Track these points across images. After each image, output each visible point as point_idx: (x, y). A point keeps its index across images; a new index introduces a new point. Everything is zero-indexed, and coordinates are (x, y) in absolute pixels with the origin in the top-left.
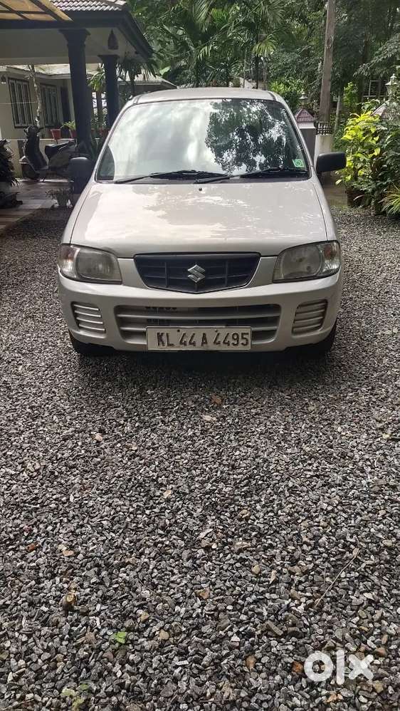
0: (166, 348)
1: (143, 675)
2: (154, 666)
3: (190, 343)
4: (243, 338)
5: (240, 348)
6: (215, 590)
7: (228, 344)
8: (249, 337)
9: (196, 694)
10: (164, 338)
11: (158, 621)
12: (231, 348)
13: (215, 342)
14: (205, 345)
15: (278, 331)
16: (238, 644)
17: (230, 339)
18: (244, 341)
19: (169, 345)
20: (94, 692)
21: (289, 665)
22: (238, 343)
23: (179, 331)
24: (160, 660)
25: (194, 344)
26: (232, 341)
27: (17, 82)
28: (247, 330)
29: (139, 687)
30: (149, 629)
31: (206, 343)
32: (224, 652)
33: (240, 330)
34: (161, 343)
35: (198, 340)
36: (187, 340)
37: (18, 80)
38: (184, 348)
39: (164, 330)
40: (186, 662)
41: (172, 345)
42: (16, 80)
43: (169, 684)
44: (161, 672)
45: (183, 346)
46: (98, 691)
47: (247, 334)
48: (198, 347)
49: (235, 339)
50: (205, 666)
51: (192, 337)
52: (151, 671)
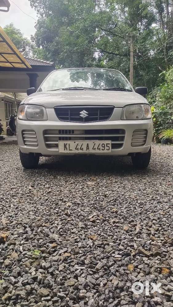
0: (68, 152)
1: (52, 274)
2: (60, 269)
3: (80, 149)
4: (107, 146)
5: (105, 151)
6: (100, 237)
7: (100, 149)
8: (110, 146)
9: (93, 284)
10: (67, 146)
11: (63, 248)
12: (101, 151)
13: (93, 149)
14: (88, 150)
15: (124, 144)
16: (120, 259)
17: (101, 147)
18: (108, 148)
19: (70, 150)
20: (13, 283)
21: (159, 269)
22: (104, 149)
23: (75, 143)
24: (65, 266)
25: (82, 149)
26: (101, 148)
27: (8, 103)
28: (109, 142)
29: (48, 280)
30: (57, 252)
31: (88, 149)
32: (111, 264)
33: (106, 142)
34: (66, 149)
35: (84, 147)
36: (79, 147)
37: (9, 102)
38: (77, 152)
39: (68, 142)
40: (83, 268)
41: (71, 150)
42: (8, 102)
43: (71, 279)
44: (65, 273)
45: (77, 150)
46: (16, 283)
47: (109, 144)
48: (85, 151)
49: (103, 147)
50: (98, 270)
51: (82, 145)
52: (57, 272)
